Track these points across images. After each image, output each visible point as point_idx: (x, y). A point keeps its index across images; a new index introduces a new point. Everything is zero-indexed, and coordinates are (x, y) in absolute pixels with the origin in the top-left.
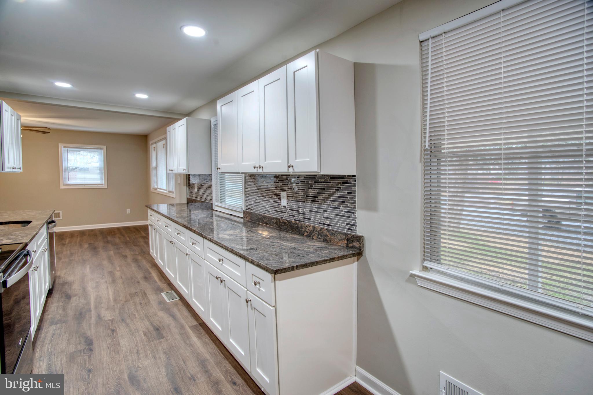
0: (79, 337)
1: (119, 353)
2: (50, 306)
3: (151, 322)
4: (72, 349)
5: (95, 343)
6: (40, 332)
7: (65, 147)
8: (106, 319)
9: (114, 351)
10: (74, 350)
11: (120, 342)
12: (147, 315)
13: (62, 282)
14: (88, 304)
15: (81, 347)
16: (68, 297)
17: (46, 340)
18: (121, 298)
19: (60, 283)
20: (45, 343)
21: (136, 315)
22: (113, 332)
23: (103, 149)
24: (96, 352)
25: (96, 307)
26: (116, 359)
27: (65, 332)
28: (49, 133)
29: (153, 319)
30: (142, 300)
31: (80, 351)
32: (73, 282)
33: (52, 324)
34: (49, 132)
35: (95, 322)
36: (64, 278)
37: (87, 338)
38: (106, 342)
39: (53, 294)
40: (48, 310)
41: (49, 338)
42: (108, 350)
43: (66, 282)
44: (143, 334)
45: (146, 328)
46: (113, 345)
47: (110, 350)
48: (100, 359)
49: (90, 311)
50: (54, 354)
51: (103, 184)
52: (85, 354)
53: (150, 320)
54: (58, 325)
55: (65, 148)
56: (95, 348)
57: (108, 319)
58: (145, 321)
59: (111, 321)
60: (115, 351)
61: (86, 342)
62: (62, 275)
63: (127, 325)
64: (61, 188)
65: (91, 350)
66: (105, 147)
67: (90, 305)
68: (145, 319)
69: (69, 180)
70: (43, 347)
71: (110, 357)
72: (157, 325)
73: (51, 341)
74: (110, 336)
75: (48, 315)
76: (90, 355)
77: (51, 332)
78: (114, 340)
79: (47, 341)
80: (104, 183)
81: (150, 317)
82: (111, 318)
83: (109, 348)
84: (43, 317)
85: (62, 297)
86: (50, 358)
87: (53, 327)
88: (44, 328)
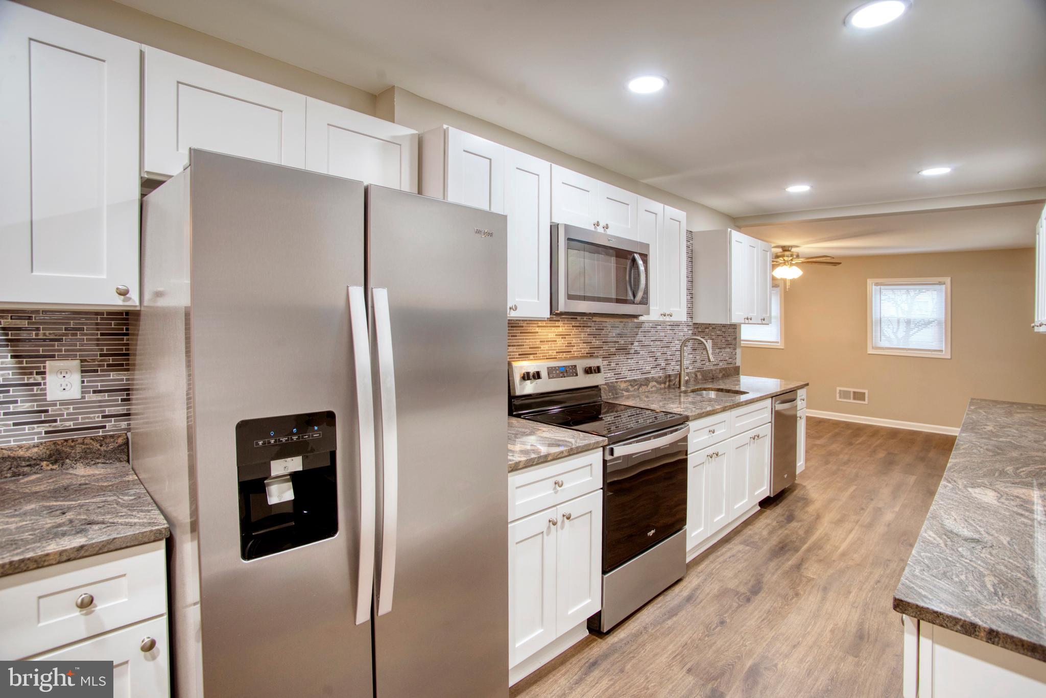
0: (752, 577)
1: (773, 628)
2: (761, 520)
3: (863, 619)
4: (732, 585)
5: (762, 595)
6: (725, 545)
7: (877, 284)
8: (805, 574)
9: (770, 620)
10: (733, 586)
11: (790, 615)
12: (869, 604)
13: (800, 496)
14: (804, 541)
15: (742, 589)
16: (790, 518)
17: (722, 557)
18: (855, 556)
19: (798, 496)
20: (718, 560)
21: (851, 594)
22: (794, 596)
23: (944, 284)
24: (751, 607)
25: (809, 550)
26: (762, 632)
27: (746, 560)
28: (840, 265)
29: (872, 616)
30: (888, 577)
31: (737, 593)
32: (814, 501)
33: (745, 543)
34: (840, 263)
35: (787, 569)
36: (806, 492)
37: (759, 583)
38: (774, 603)
39: (777, 507)
40: (755, 524)
41: (725, 558)
42: (765, 615)
43: (805, 497)
44: (832, 626)
45: (846, 622)
46: (778, 612)
47: (768, 617)
48: (746, 619)
49: (797, 550)
50: (713, 578)
51: (941, 351)
52: (737, 600)
53: (864, 615)
54: (748, 548)
55: (877, 286)
56: (754, 602)
57: (808, 575)
58: (856, 610)
59: (808, 579)
60: (770, 622)
61: (753, 587)
62: (808, 487)
63: (824, 599)
64: (868, 353)
65: (748, 600)
66: (948, 280)
67: (805, 543)
68: (859, 607)
69: (881, 341)
70: (712, 562)
71: (758, 625)
72: (867, 631)
73: (725, 561)
74: (786, 599)
75: (750, 530)
76: (741, 606)
77: (734, 552)
78: (786, 607)
79: (721, 559)
80: (944, 349)
81: (870, 611)
82: (811, 576)
83: (770, 613)
84: (744, 529)
85: (783, 515)
86: (706, 580)
87: (741, 547)
88: (733, 542)
